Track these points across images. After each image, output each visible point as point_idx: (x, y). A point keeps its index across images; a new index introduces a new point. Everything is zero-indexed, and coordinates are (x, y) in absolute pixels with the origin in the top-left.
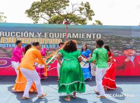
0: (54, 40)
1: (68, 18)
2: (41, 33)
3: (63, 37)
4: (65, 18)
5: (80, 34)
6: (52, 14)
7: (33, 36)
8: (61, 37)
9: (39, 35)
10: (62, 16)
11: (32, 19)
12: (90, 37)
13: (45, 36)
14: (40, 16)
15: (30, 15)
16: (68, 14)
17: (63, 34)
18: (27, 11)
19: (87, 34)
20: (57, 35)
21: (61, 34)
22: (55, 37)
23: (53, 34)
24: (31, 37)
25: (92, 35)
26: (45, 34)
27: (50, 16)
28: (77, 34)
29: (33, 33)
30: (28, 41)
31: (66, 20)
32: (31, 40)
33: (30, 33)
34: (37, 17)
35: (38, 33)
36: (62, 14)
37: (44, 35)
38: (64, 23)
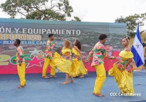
0: (33, 36)
1: (47, 14)
2: (18, 29)
3: (43, 33)
4: (44, 14)
5: (60, 30)
6: (30, 9)
7: (10, 32)
8: (40, 33)
9: (17, 31)
10: (40, 11)
11: (9, 14)
12: (70, 33)
14: (16, 11)
15: (5, 10)
16: (46, 10)
17: (43, 30)
18: (2, 5)
19: (67, 31)
20: (36, 30)
21: (40, 30)
22: (34, 32)
23: (32, 30)
24: (8, 33)
25: (72, 32)
26: (23, 29)
27: (28, 11)
28: (57, 30)
29: (10, 29)
30: (4, 37)
31: (45, 16)
32: (7, 36)
33: (7, 29)
34: (14, 12)
35: (15, 29)
36: (40, 9)
37: (22, 31)
38: (42, 19)
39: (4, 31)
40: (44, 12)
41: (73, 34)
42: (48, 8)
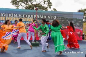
0: (29, 19)
1: (37, 6)
2: (21, 15)
3: (34, 17)
4: (35, 6)
5: (44, 16)
6: (27, 4)
7: (16, 16)
8: (33, 17)
9: (20, 16)
10: (33, 5)
11: (15, 6)
12: (50, 18)
13: (24, 17)
14: (20, 4)
15: (13, 4)
16: (37, 4)
17: (34, 16)
18: (12, 1)
19: (48, 16)
20: (31, 16)
21: (33, 16)
23: (28, 15)
24: (15, 17)
25: (51, 17)
26: (24, 15)
27: (26, 5)
28: (42, 16)
30: (13, 19)
31: (36, 8)
32: (15, 19)
33: (14, 15)
34: (18, 5)
35: (19, 15)
36: (33, 4)
38: (34, 9)
39: (13, 16)
40: (36, 6)
41: (52, 18)
42: (38, 3)
